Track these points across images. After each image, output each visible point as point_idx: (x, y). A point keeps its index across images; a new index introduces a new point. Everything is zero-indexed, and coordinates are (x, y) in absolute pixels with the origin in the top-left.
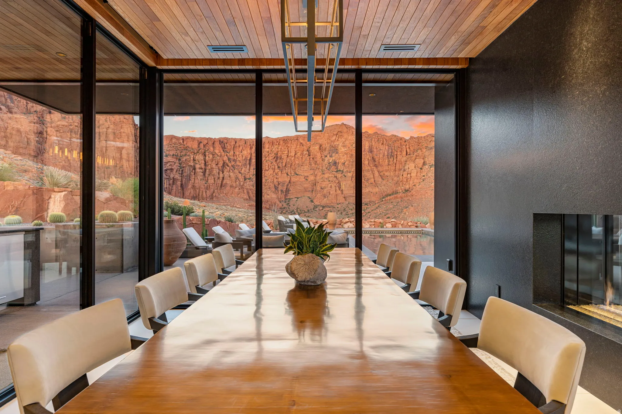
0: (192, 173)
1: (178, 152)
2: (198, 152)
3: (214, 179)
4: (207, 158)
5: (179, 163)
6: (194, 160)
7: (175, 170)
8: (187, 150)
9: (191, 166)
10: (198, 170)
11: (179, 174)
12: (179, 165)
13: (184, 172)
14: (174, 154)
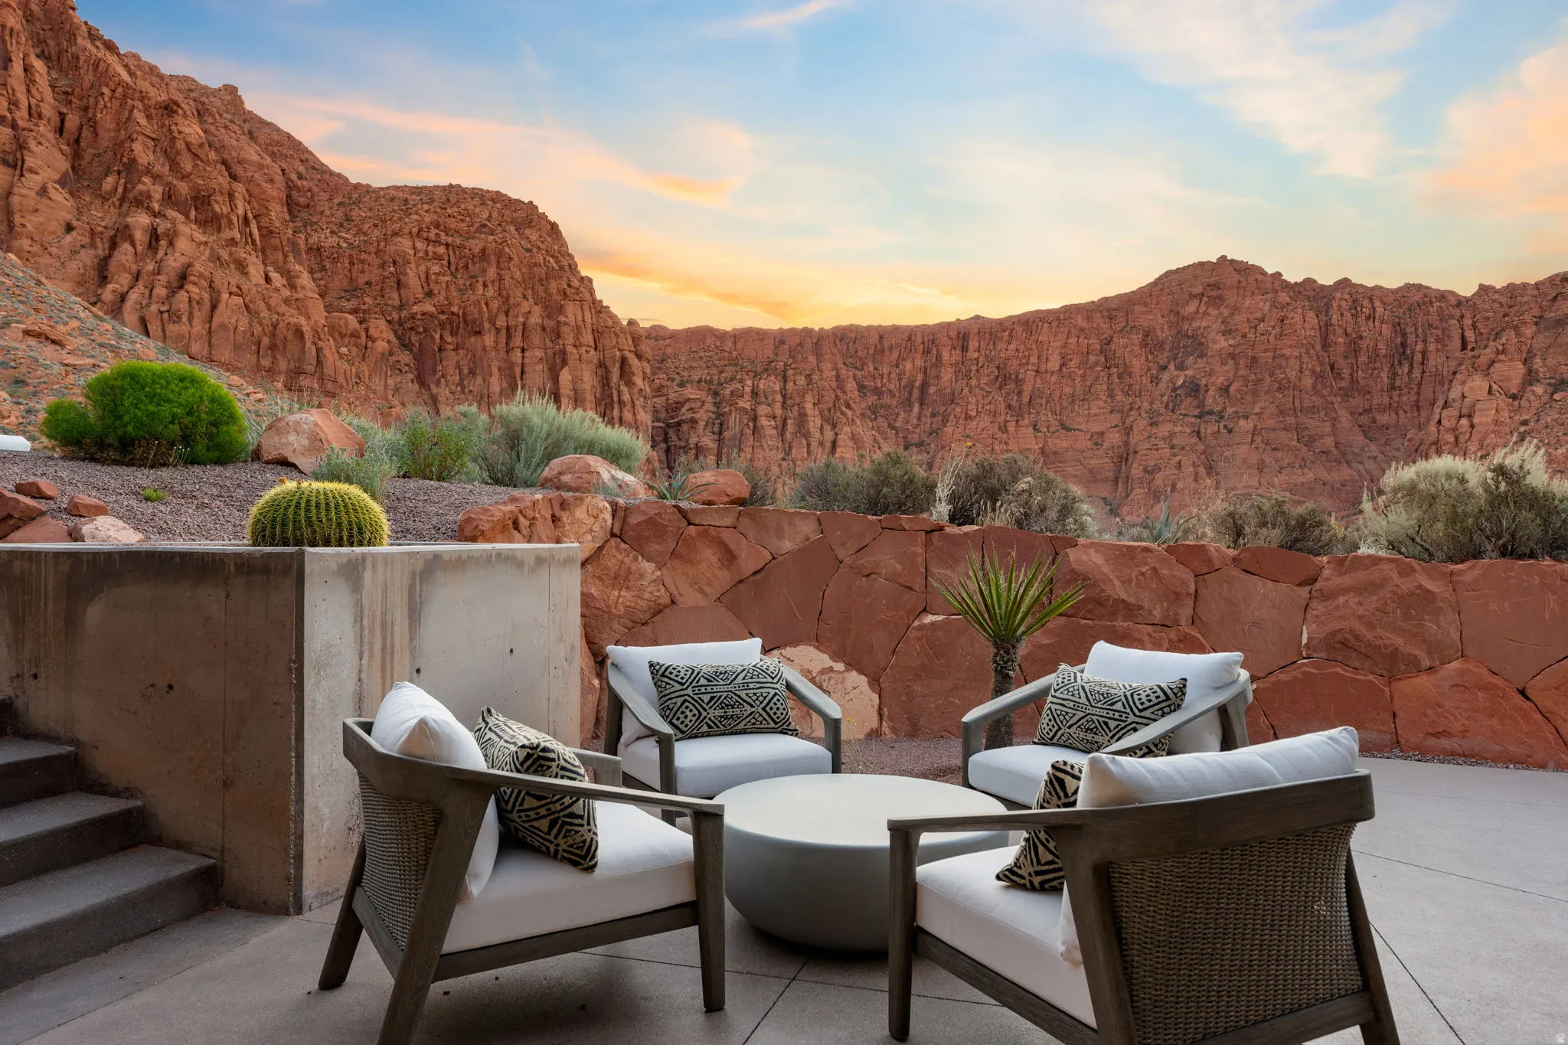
0: (748, 432)
1: (714, 371)
2: (766, 370)
3: (809, 445)
4: (790, 386)
5: (715, 403)
6: (755, 394)
7: (702, 424)
8: (736, 365)
9: (744, 410)
10: (764, 422)
11: (713, 433)
12: (713, 408)
13: (725, 427)
14: (703, 377)
